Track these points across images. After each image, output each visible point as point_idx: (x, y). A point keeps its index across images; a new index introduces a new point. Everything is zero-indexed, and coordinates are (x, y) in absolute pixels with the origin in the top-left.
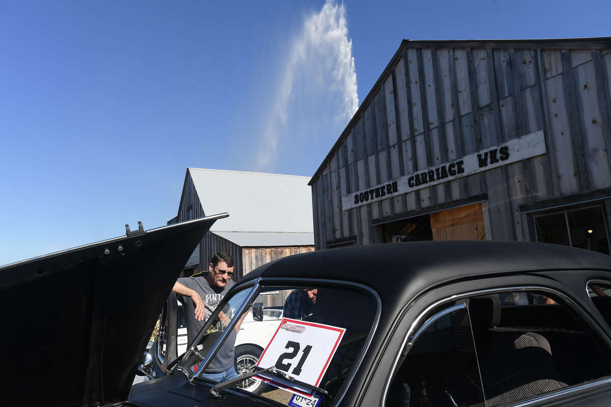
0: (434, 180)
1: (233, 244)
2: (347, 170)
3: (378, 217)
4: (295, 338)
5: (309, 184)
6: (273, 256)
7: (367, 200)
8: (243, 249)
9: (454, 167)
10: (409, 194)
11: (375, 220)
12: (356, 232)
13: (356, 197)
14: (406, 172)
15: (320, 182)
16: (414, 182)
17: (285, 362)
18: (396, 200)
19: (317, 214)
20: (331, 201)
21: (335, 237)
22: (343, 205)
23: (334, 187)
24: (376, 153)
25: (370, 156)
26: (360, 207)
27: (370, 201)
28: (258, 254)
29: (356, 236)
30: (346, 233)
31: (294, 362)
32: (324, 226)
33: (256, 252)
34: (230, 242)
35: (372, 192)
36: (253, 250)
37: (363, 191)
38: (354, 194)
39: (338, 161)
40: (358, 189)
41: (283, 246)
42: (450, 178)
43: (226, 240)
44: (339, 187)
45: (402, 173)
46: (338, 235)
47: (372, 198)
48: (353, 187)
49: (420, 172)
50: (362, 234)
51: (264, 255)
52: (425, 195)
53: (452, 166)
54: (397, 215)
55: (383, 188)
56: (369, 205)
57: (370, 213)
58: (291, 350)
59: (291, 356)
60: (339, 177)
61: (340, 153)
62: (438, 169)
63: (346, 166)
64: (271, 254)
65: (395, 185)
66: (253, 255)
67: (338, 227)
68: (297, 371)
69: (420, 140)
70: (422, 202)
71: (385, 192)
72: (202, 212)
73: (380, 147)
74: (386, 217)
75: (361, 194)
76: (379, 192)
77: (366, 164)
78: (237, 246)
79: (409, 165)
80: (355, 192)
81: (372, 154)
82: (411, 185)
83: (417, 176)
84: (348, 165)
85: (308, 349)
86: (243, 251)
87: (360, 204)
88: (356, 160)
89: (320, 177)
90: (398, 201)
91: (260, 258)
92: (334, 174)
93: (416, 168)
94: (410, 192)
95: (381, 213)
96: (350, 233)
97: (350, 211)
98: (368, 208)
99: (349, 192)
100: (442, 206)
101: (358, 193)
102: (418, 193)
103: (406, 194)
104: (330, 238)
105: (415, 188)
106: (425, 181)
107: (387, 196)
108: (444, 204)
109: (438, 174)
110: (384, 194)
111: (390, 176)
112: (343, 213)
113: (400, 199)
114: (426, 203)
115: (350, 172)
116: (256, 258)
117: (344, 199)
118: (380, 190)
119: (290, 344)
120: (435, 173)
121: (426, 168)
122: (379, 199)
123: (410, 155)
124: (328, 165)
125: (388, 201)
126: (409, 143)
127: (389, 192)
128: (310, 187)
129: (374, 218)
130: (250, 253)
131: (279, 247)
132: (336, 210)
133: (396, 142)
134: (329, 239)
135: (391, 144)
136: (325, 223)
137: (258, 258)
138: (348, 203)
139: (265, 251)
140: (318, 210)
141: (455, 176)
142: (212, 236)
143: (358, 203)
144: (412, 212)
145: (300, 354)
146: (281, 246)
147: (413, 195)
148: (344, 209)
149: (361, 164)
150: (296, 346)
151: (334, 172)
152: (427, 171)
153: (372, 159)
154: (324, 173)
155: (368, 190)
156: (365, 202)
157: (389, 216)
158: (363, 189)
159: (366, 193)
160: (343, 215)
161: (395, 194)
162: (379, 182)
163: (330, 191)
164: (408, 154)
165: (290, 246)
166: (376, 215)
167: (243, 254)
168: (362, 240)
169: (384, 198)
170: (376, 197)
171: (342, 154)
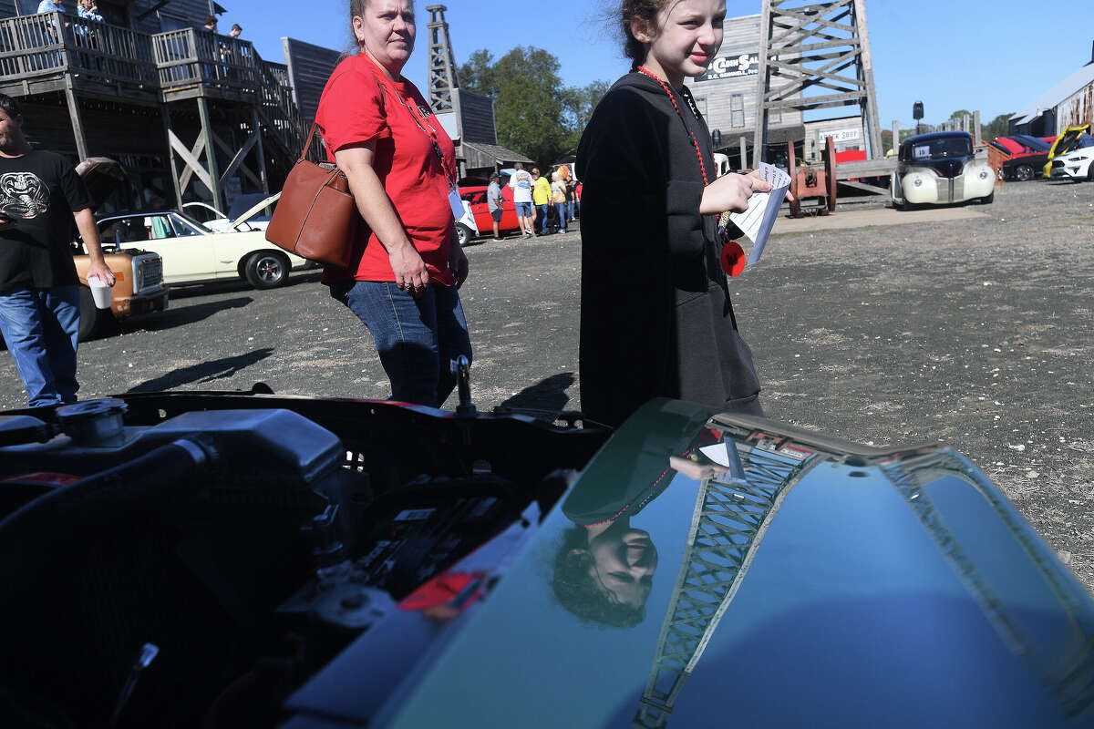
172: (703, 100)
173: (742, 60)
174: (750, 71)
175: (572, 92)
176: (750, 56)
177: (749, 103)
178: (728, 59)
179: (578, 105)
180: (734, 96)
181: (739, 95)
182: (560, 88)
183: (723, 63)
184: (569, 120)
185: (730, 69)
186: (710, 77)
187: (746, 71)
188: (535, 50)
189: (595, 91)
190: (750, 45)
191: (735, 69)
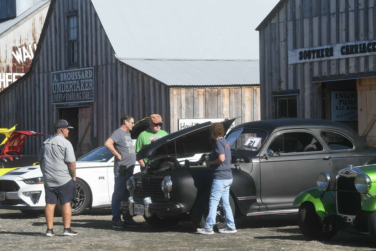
0: (358, 53)
1: (155, 81)
2: (295, 25)
3: (318, 75)
4: (252, 140)
5: (257, 29)
6: (207, 97)
7: (309, 58)
8: (171, 89)
9: (371, 46)
10: (341, 60)
11: (315, 77)
12: (299, 87)
13: (301, 53)
14: (340, 41)
15: (268, 29)
16: (344, 50)
17: (250, 144)
18: (332, 63)
19: (264, 62)
20: (278, 52)
21: (280, 89)
22: (289, 59)
23: (282, 39)
24: (320, 16)
25: (314, 17)
26: (304, 63)
27: (312, 60)
28: (189, 95)
29: (299, 90)
30: (291, 87)
31: (252, 144)
32: (270, 76)
33: (186, 93)
34: (149, 78)
35: (314, 52)
36: (183, 91)
37: (307, 49)
38: (299, 50)
39: (286, 13)
40: (303, 46)
41: (220, 86)
42: (368, 54)
43: (144, 75)
44: (286, 40)
45: (338, 42)
46: (283, 87)
47: (314, 58)
48: (299, 42)
49: (349, 44)
50: (305, 88)
51: (196, 96)
52: (352, 64)
53: (369, 45)
54: (332, 76)
55: (322, 50)
56: (311, 63)
57: (312, 70)
58: (251, 142)
59: (251, 143)
60: (287, 30)
61: (289, 6)
62: (361, 44)
64: (205, 95)
65: (332, 49)
66: (183, 97)
67: (283, 79)
68: (252, 145)
69: (352, 15)
70: (350, 69)
71: (324, 55)
72: (99, 27)
73: (322, 13)
74: (324, 77)
75: (305, 51)
76: (319, 53)
77: (311, 24)
78: (161, 84)
79: (343, 34)
80: (300, 48)
81: (316, 16)
82: (343, 53)
83: (347, 46)
84: (295, 20)
85: (255, 142)
86: (171, 91)
87: (303, 61)
88: (303, 18)
89: (269, 25)
90: (334, 64)
91: (190, 100)
92: (282, 25)
93: (347, 40)
94: (342, 59)
95: (320, 72)
96: (294, 87)
97: (295, 65)
98: (310, 66)
99: (295, 47)
100: (361, 74)
101: (303, 50)
102: (347, 60)
103: (339, 59)
104: (276, 88)
105: (345, 56)
106: (352, 53)
107: (326, 58)
108: (363, 73)
109: (360, 49)
110: (323, 56)
111: (329, 42)
112: (289, 66)
113: (335, 62)
114: (352, 70)
115: (297, 27)
116: (187, 100)
117: (290, 53)
118: (320, 52)
119: (251, 141)
120: (359, 47)
121: (353, 42)
122: (319, 59)
123: (344, 27)
124: (277, 14)
125: (326, 62)
126: (344, 15)
127: (327, 56)
128: (258, 32)
129: (315, 76)
130: (179, 94)
131: (215, 86)
132: (283, 62)
133: (335, 11)
134: (274, 90)
135: (332, 12)
136: (271, 73)
137: (189, 100)
138: (294, 58)
139: (198, 91)
140: (265, 58)
141: (371, 53)
142: (119, 65)
143: (302, 59)
144: (343, 75)
145: (253, 143)
146: (218, 86)
147: (344, 61)
148: (289, 63)
149: (306, 22)
150: (252, 141)
151: (282, 23)
152: (354, 44)
153: (316, 20)
154: (273, 22)
155: (311, 49)
156: (308, 60)
157: (326, 76)
158: (307, 48)
159: (309, 51)
160: (289, 68)
161: (331, 58)
162: (320, 44)
163: (277, 41)
164: (343, 26)
165: (230, 86)
166: (316, 73)
167: (171, 95)
168: (304, 94)
169: (323, 59)
170: (317, 57)
171: (291, 8)
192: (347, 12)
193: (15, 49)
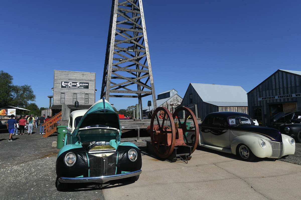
0: (285, 97)
1: (214, 105)
5: (247, 94)
9: (290, 96)
10: (278, 99)
11: (268, 103)
12: (262, 105)
15: (250, 94)
18: (274, 100)
20: (254, 98)
22: (258, 99)
23: (255, 95)
24: (269, 90)
25: (267, 90)
26: (263, 100)
30: (259, 105)
35: (267, 98)
44: (257, 96)
45: (276, 95)
46: (256, 105)
50: (264, 106)
54: (274, 103)
56: (266, 100)
57: (266, 102)
60: (257, 93)
62: (286, 95)
63: (260, 92)
65: (274, 97)
69: (281, 89)
71: (271, 98)
75: (264, 98)
78: (216, 106)
79: (278, 94)
80: (262, 97)
83: (280, 96)
93: (280, 94)
95: (270, 102)
97: (260, 101)
99: (260, 97)
100: (286, 102)
104: (253, 106)
105: (280, 98)
106: (282, 97)
111: (273, 95)
114: (282, 101)
121: (283, 95)
123: (278, 92)
125: (272, 100)
126: (278, 90)
130: (221, 108)
132: (256, 100)
133: (275, 89)
135: (273, 89)
138: (260, 99)
142: (204, 103)
144: (278, 103)
149: (264, 92)
151: (255, 93)
153: (267, 92)
157: (272, 103)
160: (258, 102)
162: (270, 96)
167: (219, 108)
170: (269, 99)
171: (258, 89)
172: (64, 93)
173: (77, 84)
174: (80, 87)
175: (16, 87)
176: (80, 83)
177: (79, 97)
178: (73, 83)
179: (17, 91)
180: (74, 94)
181: (76, 94)
182: (11, 85)
183: (71, 84)
184: (13, 95)
185: (73, 86)
186: (67, 87)
187: (79, 87)
188: (3, 72)
189: (25, 88)
190: (80, 80)
191: (75, 86)
192: (279, 89)
193: (170, 102)
